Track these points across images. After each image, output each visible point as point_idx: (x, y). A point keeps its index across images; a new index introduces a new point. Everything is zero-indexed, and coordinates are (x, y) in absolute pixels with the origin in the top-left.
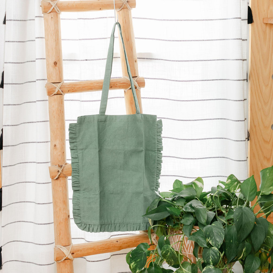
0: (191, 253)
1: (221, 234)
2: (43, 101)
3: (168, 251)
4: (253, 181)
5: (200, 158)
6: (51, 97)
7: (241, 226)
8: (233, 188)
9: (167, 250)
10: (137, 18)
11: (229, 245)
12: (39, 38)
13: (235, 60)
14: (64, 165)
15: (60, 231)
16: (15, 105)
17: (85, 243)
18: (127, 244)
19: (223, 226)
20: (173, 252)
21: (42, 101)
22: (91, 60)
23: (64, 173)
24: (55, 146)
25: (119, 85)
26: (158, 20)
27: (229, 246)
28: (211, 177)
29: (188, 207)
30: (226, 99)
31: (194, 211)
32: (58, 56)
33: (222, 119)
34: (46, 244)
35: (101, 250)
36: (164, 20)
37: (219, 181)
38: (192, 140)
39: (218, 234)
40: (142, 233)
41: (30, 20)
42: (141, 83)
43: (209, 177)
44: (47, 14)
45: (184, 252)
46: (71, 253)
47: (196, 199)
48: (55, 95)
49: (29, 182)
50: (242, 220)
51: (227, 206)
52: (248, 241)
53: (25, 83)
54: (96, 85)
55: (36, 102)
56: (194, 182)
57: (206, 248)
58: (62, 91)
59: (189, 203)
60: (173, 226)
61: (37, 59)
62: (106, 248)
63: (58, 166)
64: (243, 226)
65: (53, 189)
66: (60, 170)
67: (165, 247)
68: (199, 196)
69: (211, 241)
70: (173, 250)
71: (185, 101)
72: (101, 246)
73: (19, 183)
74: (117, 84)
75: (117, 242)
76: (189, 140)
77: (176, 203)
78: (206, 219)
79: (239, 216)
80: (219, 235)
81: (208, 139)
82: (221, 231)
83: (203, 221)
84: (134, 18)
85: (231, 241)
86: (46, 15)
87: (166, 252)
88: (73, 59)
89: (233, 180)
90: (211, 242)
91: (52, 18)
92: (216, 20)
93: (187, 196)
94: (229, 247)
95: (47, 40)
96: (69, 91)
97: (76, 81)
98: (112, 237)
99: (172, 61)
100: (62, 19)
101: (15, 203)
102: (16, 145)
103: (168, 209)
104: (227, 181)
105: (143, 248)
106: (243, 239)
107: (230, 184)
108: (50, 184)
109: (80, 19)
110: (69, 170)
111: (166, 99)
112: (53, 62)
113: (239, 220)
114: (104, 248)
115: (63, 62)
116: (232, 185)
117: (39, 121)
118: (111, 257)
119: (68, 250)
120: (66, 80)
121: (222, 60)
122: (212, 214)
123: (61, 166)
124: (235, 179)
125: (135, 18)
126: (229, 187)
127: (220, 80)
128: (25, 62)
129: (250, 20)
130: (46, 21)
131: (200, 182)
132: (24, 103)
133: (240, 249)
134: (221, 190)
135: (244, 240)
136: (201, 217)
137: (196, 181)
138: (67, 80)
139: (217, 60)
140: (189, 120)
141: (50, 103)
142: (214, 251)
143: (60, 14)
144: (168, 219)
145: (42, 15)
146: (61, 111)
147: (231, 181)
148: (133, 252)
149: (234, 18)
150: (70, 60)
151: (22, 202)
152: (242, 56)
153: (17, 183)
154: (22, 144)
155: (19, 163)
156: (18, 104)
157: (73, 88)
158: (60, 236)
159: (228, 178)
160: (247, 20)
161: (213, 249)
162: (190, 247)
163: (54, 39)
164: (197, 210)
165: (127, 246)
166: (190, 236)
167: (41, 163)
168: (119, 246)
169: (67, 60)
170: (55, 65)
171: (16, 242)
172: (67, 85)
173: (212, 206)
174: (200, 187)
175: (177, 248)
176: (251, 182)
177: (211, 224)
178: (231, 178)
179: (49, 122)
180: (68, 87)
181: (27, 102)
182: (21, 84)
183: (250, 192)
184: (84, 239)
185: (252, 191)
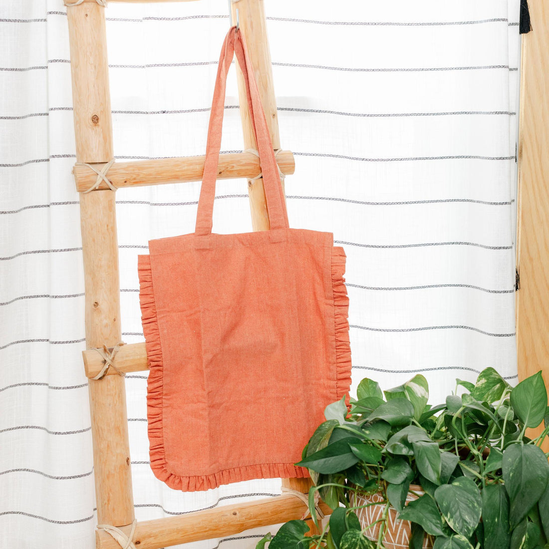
0: (404, 544)
1: (473, 505)
2: (67, 203)
3: (356, 545)
4: (539, 384)
5: (413, 330)
6: (86, 196)
7: (519, 486)
8: (490, 396)
9: (354, 542)
10: (277, 19)
11: (492, 528)
12: (56, 61)
13: (493, 113)
14: (116, 348)
15: (109, 494)
16: (5, 213)
17: (164, 520)
18: (255, 518)
19: (477, 483)
20: (366, 545)
21: (64, 203)
22: (175, 112)
23: (117, 366)
24: (96, 304)
25: (238, 169)
26: (324, 23)
27: (491, 531)
28: (435, 369)
29: (399, 443)
30: (471, 201)
31: (411, 453)
32: (102, 103)
33: (460, 243)
34: (75, 522)
35: (199, 533)
36: (337, 23)
37: (458, 380)
38: (396, 289)
39: (466, 504)
40: (288, 493)
41: (35, 20)
42: (285, 164)
43: (432, 369)
44: (76, 7)
45: (386, 542)
46: (135, 541)
47: (413, 424)
48: (95, 190)
49: (36, 384)
50: (521, 474)
52: (532, 519)
53: (26, 163)
54: (186, 168)
55: (51, 206)
56: (407, 386)
57: (441, 536)
58: (111, 182)
59: (400, 434)
60: (365, 487)
61: (52, 109)
62: (210, 530)
63: (103, 351)
64: (522, 488)
65: (93, 400)
66: (107, 359)
67: (348, 534)
68: (419, 415)
69: (452, 520)
70: (366, 541)
71: (381, 204)
72: (199, 523)
73: (16, 385)
74: (233, 167)
75: (235, 514)
76: (390, 289)
77: (369, 434)
78: (440, 472)
79: (514, 465)
80: (469, 507)
81: (429, 286)
82: (473, 499)
83: (433, 477)
84: (268, 18)
85: (496, 520)
86: (74, 10)
87: (351, 545)
88: (134, 110)
89: (491, 380)
90: (451, 524)
91: (87, 15)
92: (450, 24)
93: (394, 419)
94: (490, 534)
95: (75, 67)
96: (125, 182)
97: (140, 160)
98: (223, 503)
99: (355, 115)
100: (108, 19)
101: (8, 430)
102: (7, 303)
103: (354, 449)
104: (478, 381)
105: (295, 532)
106: (522, 516)
107: (485, 388)
108: (86, 388)
109: (150, 18)
110: (127, 359)
111: (340, 200)
112: (90, 116)
113: (514, 474)
114: (206, 528)
115: (113, 115)
116: (489, 390)
117: (56, 249)
118: (221, 543)
119: (128, 534)
120: (117, 157)
121: (462, 113)
122: (450, 459)
123: (111, 350)
124: (496, 378)
125: (272, 19)
126: (482, 394)
127: (457, 157)
128: (26, 117)
129: (525, 25)
130: (73, 23)
131: (421, 384)
132: (25, 208)
133: (515, 538)
134: (471, 404)
135: (523, 519)
136: (427, 467)
137: (412, 383)
138: (121, 157)
139: (451, 114)
140: (390, 247)
141: (83, 209)
142: (458, 543)
143: (104, 6)
145: (64, 9)
146: (109, 227)
147: (486, 381)
148: (274, 542)
149: (491, 20)
150: (128, 112)
151: (23, 427)
152: (509, 104)
153: (10, 386)
154: (21, 300)
155: (14, 343)
156: (12, 212)
157: (134, 176)
158: (109, 503)
159: (481, 376)
160: (519, 26)
161: (457, 539)
162: (401, 532)
163: (92, 64)
164: (419, 452)
165: (257, 522)
166: (402, 509)
167: (63, 342)
168: (239, 523)
169: (119, 112)
170: (95, 122)
171: (10, 515)
172: (122, 169)
173: (444, 438)
174: (420, 396)
175: (372, 532)
176: (534, 386)
177: (450, 483)
178: (487, 375)
179: (81, 252)
180: (124, 172)
181: (32, 207)
182: (17, 165)
183: (532, 408)
184: (161, 507)
185: (536, 405)
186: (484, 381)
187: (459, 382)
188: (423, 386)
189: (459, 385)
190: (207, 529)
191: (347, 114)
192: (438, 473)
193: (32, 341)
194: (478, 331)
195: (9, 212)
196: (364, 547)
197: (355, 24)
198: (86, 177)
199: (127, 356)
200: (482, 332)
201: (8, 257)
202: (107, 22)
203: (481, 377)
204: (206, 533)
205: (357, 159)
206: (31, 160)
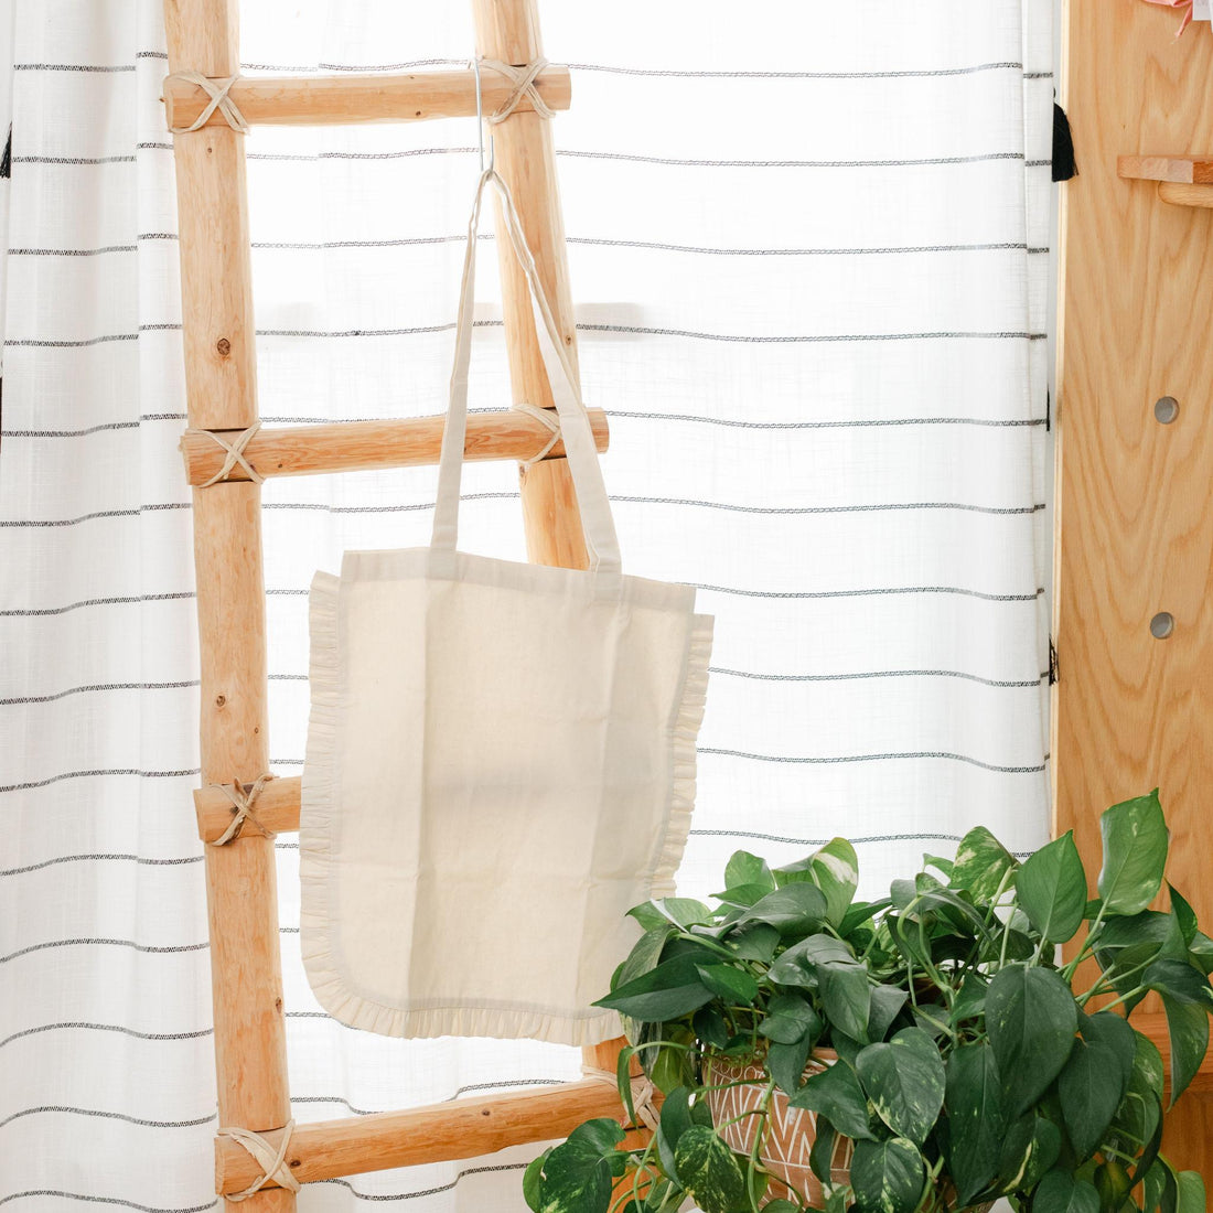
1: (929, 1081)
2: (172, 507)
3: (705, 1155)
4: (1068, 857)
6: (205, 492)
7: (1019, 1047)
8: (984, 885)
9: (700, 1151)
11: (966, 1128)
12: (153, 236)
13: (995, 335)
14: (257, 785)
15: (241, 1068)
16: (51, 524)
17: (348, 1121)
18: (526, 1122)
19: (941, 1046)
20: (724, 1157)
21: (165, 507)
22: (379, 333)
23: (260, 819)
24: (221, 700)
25: (498, 441)
26: (668, 162)
27: (965, 1132)
29: (791, 965)
30: (958, 506)
31: (814, 982)
32: (236, 316)
33: (938, 590)
34: (182, 1124)
35: (417, 1148)
36: (692, 163)
37: (926, 856)
39: (916, 1081)
40: (592, 1077)
41: (114, 159)
43: (884, 839)
44: (190, 134)
45: (770, 1160)
46: (290, 1160)
47: (826, 931)
48: (221, 481)
49: (108, 857)
50: (1022, 1024)
51: (957, 964)
52: (1045, 1112)
53: (92, 430)
54: (396, 440)
55: (142, 512)
56: (815, 861)
57: (867, 1140)
58: (252, 466)
59: (796, 950)
60: (725, 1049)
61: (144, 328)
62: (438, 1143)
63: (234, 790)
64: (1024, 1050)
65: (213, 885)
66: (240, 806)
68: (838, 918)
69: (887, 1111)
70: (722, 1148)
72: (416, 1130)
73: (68, 859)
74: (488, 438)
75: (486, 1113)
77: (739, 950)
78: (868, 1019)
79: (1009, 1006)
80: (922, 1086)
82: (929, 1071)
83: (854, 1026)
84: (561, 153)
85: (976, 1113)
86: (186, 138)
87: (695, 1156)
88: (298, 330)
89: (984, 853)
90: (886, 1117)
91: (210, 150)
93: (787, 921)
94: (963, 1139)
95: (190, 247)
96: (280, 466)
97: (311, 424)
98: (462, 1096)
99: (728, 339)
100: (250, 156)
101: (50, 945)
102: (52, 698)
103: (703, 972)
104: (960, 854)
105: (597, 1143)
106: (1025, 1105)
107: (973, 868)
108: (201, 866)
109: (332, 155)
110: (279, 805)
111: (701, 503)
112: (215, 341)
113: (1008, 1022)
114: (429, 1139)
115: (259, 339)
116: (981, 872)
117: (152, 594)
118: (461, 1178)
119: (277, 1147)
120: (267, 420)
121: (940, 335)
122: (892, 998)
123: (248, 789)
124: (992, 848)
125: (568, 153)
126: (968, 879)
128: (94, 342)
129: (1063, 164)
130: (184, 164)
131: (842, 857)
132: (89, 516)
133: (1010, 1146)
134: (933, 893)
135: (1029, 1110)
136: (844, 1010)
137: (826, 854)
138: (274, 420)
141: (200, 517)
142: (899, 1154)
143: (243, 133)
144: (704, 1020)
145: (169, 139)
146: (248, 553)
147: (974, 854)
148: (553, 1159)
149: (992, 157)
150: (289, 333)
151: (79, 941)
152: (1028, 318)
153: (57, 861)
154: (80, 693)
155: (65, 776)
156: (64, 523)
157: (298, 455)
158: (240, 1086)
159: (964, 845)
160: (1050, 167)
161: (896, 1146)
162: (798, 1139)
163: (218, 243)
164: (828, 980)
165: (530, 1131)
166: (796, 1090)
167: (162, 774)
168: (494, 1131)
169: (272, 333)
170: (223, 353)
171: (52, 1113)
172: (273, 441)
173: (891, 965)
174: (842, 881)
175: (744, 1142)
176: (1060, 860)
177: (887, 1040)
178: (976, 843)
179: (194, 601)
180: (278, 447)
181: (104, 514)
182: (74, 434)
183: (1056, 905)
184: (345, 1102)
185: (1065, 898)
186: (970, 854)
187: (928, 859)
188: (847, 861)
189: (929, 866)
190: (431, 1142)
191: (712, 337)
192: (863, 1020)
193: (101, 773)
194: (972, 761)
195: (58, 524)
196: (720, 1160)
197: (727, 164)
198: (205, 456)
199: (278, 801)
200: (979, 764)
201: (55, 608)
202: (249, 162)
203: (963, 847)
204: (430, 1149)
205: (733, 424)
206: (104, 424)
